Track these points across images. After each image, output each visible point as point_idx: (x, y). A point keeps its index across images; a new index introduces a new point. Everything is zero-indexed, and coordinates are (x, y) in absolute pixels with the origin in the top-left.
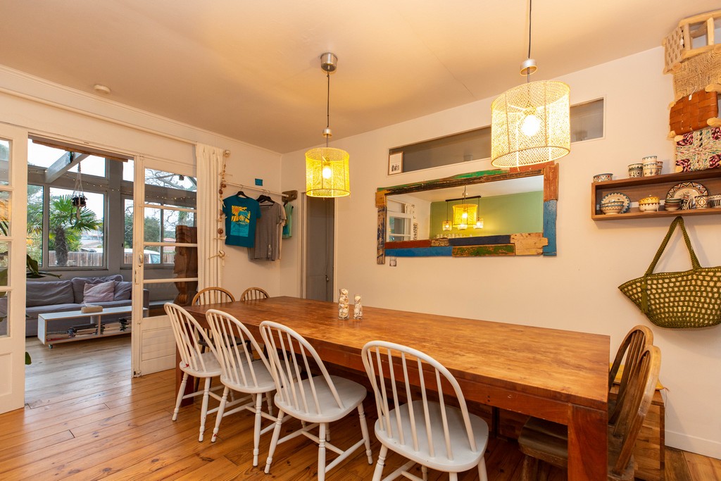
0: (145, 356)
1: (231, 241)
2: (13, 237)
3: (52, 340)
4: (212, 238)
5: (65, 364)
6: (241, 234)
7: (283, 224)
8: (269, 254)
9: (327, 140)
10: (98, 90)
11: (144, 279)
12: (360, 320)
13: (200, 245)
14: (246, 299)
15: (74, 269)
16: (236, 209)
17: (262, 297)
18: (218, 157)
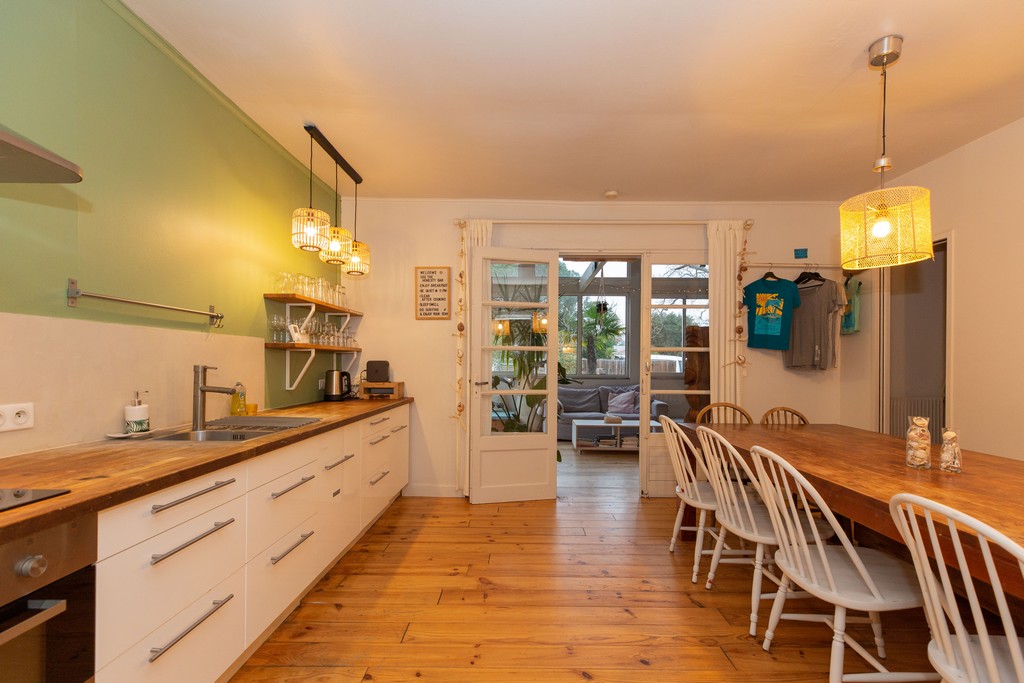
0: (652, 476)
1: (756, 342)
2: (549, 347)
3: (582, 446)
4: (728, 339)
5: (589, 470)
6: (770, 332)
7: (842, 312)
8: (817, 359)
9: (881, 179)
10: (608, 197)
11: (652, 389)
12: (954, 474)
13: (712, 349)
14: (770, 422)
15: (603, 377)
16: (762, 298)
17: (796, 422)
18: (737, 232)
